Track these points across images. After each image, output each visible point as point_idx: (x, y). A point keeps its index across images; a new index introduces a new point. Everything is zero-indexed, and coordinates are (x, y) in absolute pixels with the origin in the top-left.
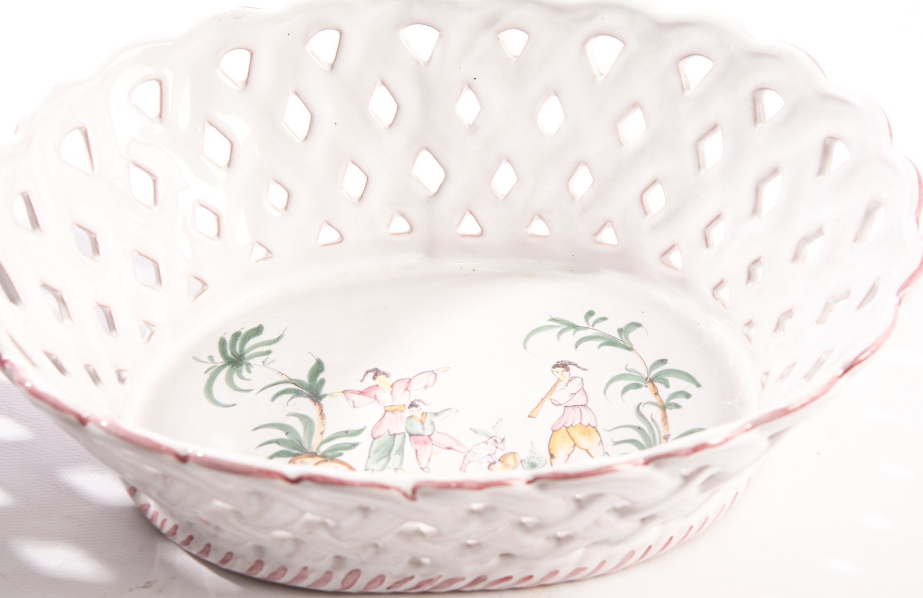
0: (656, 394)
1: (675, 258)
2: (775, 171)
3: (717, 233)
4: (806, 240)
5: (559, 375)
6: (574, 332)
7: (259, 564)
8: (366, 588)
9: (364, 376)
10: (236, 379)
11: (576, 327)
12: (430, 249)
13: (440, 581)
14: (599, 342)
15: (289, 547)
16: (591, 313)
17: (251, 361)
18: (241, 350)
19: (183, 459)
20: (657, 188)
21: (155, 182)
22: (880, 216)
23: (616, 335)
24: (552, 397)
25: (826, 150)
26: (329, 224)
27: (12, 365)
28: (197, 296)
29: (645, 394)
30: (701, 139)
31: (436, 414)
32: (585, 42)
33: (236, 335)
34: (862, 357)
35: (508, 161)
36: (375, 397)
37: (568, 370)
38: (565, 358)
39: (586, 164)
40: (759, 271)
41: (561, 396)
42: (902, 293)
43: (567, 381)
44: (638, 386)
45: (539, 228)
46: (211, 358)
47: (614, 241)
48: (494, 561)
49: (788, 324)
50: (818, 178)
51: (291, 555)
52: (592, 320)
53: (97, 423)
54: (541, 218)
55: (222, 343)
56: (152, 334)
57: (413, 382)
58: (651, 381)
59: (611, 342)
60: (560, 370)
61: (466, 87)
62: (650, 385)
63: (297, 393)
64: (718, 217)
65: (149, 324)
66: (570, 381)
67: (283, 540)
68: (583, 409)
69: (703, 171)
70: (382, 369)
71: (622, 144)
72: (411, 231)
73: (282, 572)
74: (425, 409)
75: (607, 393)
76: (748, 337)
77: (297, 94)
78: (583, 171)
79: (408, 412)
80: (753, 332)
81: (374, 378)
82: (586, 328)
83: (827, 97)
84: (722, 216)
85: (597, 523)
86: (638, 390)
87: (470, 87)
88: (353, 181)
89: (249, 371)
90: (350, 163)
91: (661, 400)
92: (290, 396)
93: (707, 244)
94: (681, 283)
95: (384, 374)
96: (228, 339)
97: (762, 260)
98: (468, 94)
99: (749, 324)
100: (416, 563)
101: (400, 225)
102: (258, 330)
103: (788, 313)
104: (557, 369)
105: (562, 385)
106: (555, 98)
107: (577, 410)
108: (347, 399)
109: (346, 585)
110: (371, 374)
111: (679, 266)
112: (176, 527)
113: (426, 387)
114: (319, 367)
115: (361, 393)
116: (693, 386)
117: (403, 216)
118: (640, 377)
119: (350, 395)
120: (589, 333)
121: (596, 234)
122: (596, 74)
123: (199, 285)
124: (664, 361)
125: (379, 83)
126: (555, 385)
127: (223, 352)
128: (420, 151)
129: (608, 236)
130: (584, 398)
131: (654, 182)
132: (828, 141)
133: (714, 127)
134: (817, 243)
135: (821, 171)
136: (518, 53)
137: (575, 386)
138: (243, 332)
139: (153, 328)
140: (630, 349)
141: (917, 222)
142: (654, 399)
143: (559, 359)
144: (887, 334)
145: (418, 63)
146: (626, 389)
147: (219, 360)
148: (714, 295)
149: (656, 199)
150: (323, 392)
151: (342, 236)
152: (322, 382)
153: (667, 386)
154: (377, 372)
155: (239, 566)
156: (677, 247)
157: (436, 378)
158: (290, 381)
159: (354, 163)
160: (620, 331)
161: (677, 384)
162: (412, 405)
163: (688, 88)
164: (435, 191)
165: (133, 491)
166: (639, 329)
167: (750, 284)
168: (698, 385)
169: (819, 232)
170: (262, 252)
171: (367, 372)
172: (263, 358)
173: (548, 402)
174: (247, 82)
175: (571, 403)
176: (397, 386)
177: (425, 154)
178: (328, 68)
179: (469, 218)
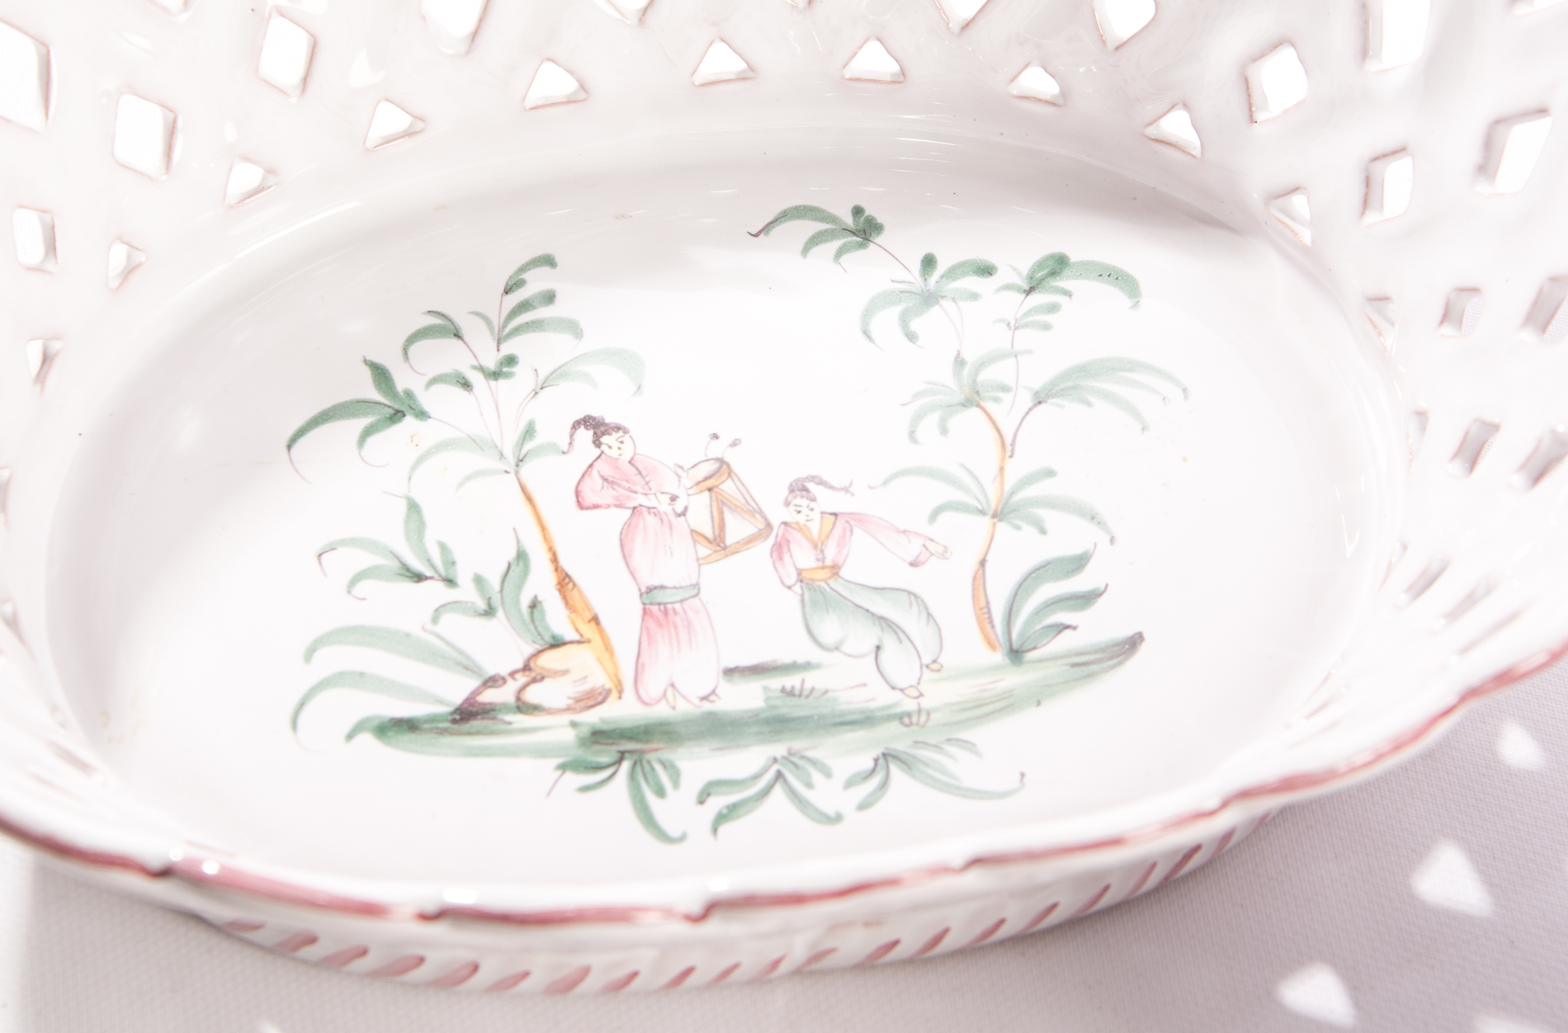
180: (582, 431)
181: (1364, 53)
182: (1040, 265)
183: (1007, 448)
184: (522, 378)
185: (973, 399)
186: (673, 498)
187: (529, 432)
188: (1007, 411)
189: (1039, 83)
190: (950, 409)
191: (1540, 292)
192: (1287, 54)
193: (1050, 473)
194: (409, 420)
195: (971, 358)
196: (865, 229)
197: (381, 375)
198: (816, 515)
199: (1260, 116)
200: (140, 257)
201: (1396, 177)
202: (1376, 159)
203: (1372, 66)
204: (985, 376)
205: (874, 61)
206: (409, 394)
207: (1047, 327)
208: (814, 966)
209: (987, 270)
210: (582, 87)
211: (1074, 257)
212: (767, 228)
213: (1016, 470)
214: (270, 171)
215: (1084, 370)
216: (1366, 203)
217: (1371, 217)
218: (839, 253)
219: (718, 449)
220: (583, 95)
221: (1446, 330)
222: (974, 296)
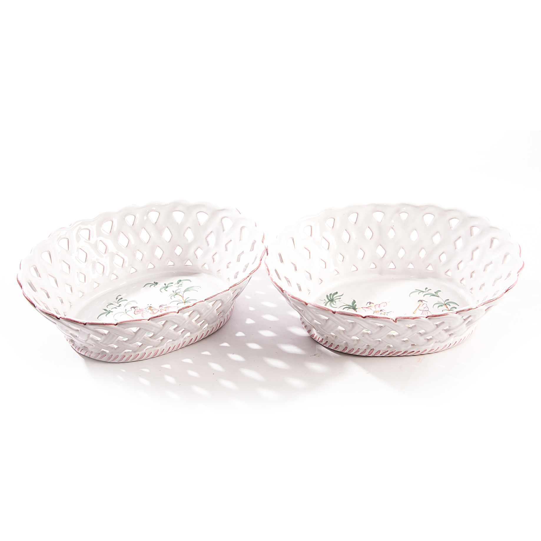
0: (447, 308)
1: (449, 273)
2: (477, 248)
3: (461, 266)
4: (487, 265)
5: (420, 303)
6: (423, 293)
7: (346, 348)
8: (375, 355)
9: (367, 304)
10: (332, 304)
11: (423, 292)
12: (381, 273)
13: (395, 352)
14: (430, 295)
15: (355, 342)
16: (427, 288)
17: (335, 300)
18: (333, 298)
19: (334, 313)
20: (444, 254)
21: (310, 253)
22: (508, 257)
23: (434, 293)
24: (419, 308)
25: (492, 242)
26: (354, 266)
27: (286, 291)
28: (320, 284)
29: (444, 307)
30: (456, 241)
31: (388, 313)
32: (423, 216)
33: (331, 294)
34: (509, 289)
35: (403, 248)
36: (371, 309)
37: (422, 302)
38: (421, 299)
39: (424, 249)
40: (474, 275)
41: (421, 308)
42: (519, 273)
43: (422, 304)
44: (442, 306)
45: (411, 266)
46: (325, 300)
47: (432, 269)
48: (410, 347)
49: (483, 288)
50: (490, 249)
51: (355, 345)
52: (427, 290)
53: (310, 304)
54: (412, 263)
55: (327, 296)
56: (309, 293)
57: (380, 305)
58: (445, 304)
59: (433, 295)
60: (420, 302)
61: (391, 228)
62: (445, 305)
63: (350, 308)
64: (461, 261)
65: (309, 290)
66: (423, 304)
67: (354, 340)
68: (428, 311)
69: (457, 250)
70: (371, 302)
71: (434, 243)
72: (376, 268)
73: (352, 350)
74: (385, 312)
75: (434, 307)
76: (471, 293)
77: (346, 230)
78: (423, 250)
79: (380, 312)
80: (473, 291)
81: (370, 304)
82: (426, 292)
83: (492, 227)
84: (463, 261)
85: (440, 333)
86: (442, 307)
87: (392, 228)
88: (360, 254)
89: (335, 303)
90: (360, 249)
91: (449, 309)
92: (348, 308)
93: (458, 269)
94: (451, 280)
95: (372, 303)
96: (329, 295)
97: (475, 272)
98: (392, 230)
99: (472, 289)
100: (389, 347)
101: (373, 266)
102: (337, 293)
103: (483, 285)
104: (419, 302)
105: (421, 305)
106: (415, 231)
107: (426, 311)
108: (363, 309)
109: (370, 353)
110: (369, 303)
111: (450, 275)
112: (323, 339)
113: (384, 306)
114: (354, 302)
115: (366, 308)
116: (457, 306)
117: (374, 263)
118: (442, 304)
119: (364, 308)
120: (427, 293)
121: (427, 268)
122: (426, 224)
123: (320, 281)
124: (448, 300)
125: (368, 227)
126: (419, 306)
127: (328, 298)
128: (378, 246)
129: (430, 268)
130: (428, 308)
131: (443, 253)
132: (492, 239)
133: (460, 237)
134: (491, 266)
135: (491, 247)
136: (405, 219)
137: (425, 306)
138: (332, 293)
139: (310, 291)
140: (439, 297)
141: (520, 256)
142: (447, 309)
143: (420, 299)
144: (516, 282)
145: (378, 222)
146: (439, 307)
147: (327, 300)
148: (461, 282)
149: (444, 258)
150: (356, 308)
151: (357, 269)
152: (356, 305)
153: (450, 306)
154: (370, 303)
155: (340, 350)
156: (450, 270)
157: (387, 304)
158: (347, 305)
159: (361, 249)
160: (435, 292)
161: (452, 305)
162: (381, 311)
163: (452, 227)
164: (382, 257)
165: (309, 331)
166: (440, 292)
167: (471, 278)
168: (458, 305)
169: (491, 263)
170: (337, 273)
171: (368, 303)
172: (339, 300)
173: (418, 309)
174: (333, 227)
175: (424, 310)
176: (376, 306)
177: (380, 246)
178: (354, 223)
179: (392, 263)
180: (132, 308)
181: (208, 245)
182: (178, 281)
183: (183, 297)
184: (122, 306)
185: (176, 294)
186: (146, 311)
187: (126, 310)
188: (181, 294)
189: (171, 263)
190: (174, 295)
191: (238, 258)
192: (199, 249)
193: (189, 298)
194: (111, 313)
195: (174, 291)
196: (157, 283)
197: (105, 310)
198: (164, 308)
199: (198, 258)
200: (71, 304)
201: (216, 257)
202: (213, 256)
203: (209, 246)
204: (177, 292)
205: (151, 266)
206: (110, 311)
207: (182, 286)
208: (182, 347)
209: (172, 283)
210: (117, 277)
211: (181, 280)
212: (145, 286)
213: (184, 299)
214: (83, 293)
215: (188, 288)
216: (214, 261)
217: (215, 262)
218: (154, 286)
219: (149, 305)
220: (117, 278)
221: (228, 268)
222: (172, 286)
